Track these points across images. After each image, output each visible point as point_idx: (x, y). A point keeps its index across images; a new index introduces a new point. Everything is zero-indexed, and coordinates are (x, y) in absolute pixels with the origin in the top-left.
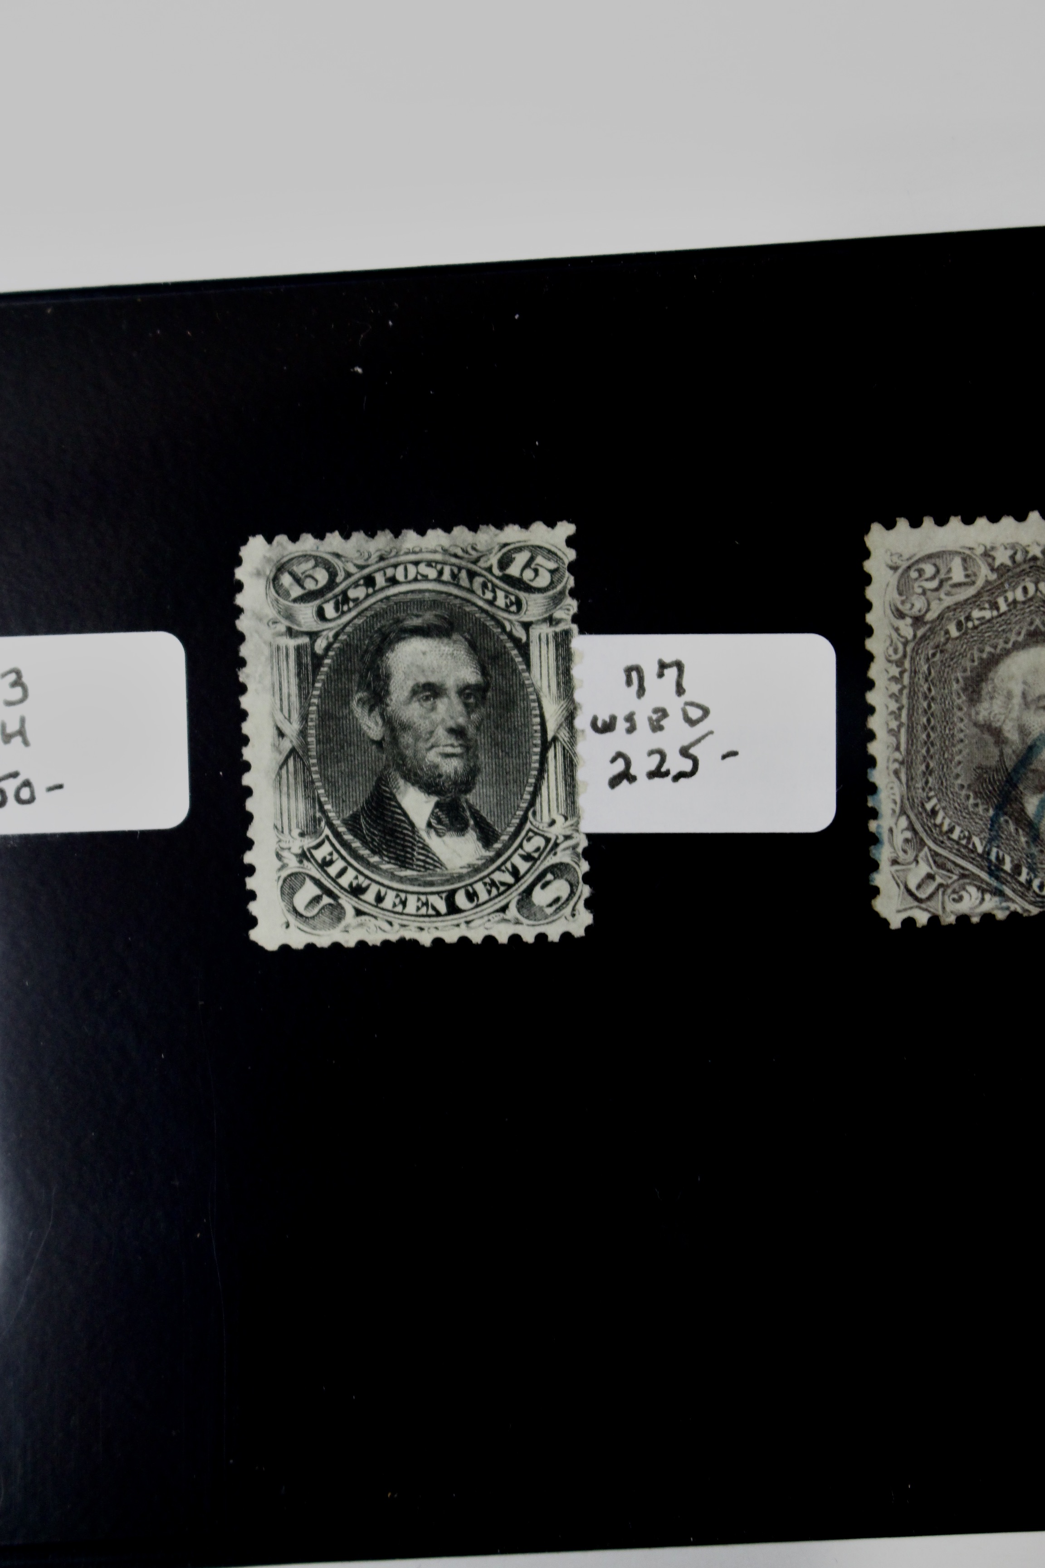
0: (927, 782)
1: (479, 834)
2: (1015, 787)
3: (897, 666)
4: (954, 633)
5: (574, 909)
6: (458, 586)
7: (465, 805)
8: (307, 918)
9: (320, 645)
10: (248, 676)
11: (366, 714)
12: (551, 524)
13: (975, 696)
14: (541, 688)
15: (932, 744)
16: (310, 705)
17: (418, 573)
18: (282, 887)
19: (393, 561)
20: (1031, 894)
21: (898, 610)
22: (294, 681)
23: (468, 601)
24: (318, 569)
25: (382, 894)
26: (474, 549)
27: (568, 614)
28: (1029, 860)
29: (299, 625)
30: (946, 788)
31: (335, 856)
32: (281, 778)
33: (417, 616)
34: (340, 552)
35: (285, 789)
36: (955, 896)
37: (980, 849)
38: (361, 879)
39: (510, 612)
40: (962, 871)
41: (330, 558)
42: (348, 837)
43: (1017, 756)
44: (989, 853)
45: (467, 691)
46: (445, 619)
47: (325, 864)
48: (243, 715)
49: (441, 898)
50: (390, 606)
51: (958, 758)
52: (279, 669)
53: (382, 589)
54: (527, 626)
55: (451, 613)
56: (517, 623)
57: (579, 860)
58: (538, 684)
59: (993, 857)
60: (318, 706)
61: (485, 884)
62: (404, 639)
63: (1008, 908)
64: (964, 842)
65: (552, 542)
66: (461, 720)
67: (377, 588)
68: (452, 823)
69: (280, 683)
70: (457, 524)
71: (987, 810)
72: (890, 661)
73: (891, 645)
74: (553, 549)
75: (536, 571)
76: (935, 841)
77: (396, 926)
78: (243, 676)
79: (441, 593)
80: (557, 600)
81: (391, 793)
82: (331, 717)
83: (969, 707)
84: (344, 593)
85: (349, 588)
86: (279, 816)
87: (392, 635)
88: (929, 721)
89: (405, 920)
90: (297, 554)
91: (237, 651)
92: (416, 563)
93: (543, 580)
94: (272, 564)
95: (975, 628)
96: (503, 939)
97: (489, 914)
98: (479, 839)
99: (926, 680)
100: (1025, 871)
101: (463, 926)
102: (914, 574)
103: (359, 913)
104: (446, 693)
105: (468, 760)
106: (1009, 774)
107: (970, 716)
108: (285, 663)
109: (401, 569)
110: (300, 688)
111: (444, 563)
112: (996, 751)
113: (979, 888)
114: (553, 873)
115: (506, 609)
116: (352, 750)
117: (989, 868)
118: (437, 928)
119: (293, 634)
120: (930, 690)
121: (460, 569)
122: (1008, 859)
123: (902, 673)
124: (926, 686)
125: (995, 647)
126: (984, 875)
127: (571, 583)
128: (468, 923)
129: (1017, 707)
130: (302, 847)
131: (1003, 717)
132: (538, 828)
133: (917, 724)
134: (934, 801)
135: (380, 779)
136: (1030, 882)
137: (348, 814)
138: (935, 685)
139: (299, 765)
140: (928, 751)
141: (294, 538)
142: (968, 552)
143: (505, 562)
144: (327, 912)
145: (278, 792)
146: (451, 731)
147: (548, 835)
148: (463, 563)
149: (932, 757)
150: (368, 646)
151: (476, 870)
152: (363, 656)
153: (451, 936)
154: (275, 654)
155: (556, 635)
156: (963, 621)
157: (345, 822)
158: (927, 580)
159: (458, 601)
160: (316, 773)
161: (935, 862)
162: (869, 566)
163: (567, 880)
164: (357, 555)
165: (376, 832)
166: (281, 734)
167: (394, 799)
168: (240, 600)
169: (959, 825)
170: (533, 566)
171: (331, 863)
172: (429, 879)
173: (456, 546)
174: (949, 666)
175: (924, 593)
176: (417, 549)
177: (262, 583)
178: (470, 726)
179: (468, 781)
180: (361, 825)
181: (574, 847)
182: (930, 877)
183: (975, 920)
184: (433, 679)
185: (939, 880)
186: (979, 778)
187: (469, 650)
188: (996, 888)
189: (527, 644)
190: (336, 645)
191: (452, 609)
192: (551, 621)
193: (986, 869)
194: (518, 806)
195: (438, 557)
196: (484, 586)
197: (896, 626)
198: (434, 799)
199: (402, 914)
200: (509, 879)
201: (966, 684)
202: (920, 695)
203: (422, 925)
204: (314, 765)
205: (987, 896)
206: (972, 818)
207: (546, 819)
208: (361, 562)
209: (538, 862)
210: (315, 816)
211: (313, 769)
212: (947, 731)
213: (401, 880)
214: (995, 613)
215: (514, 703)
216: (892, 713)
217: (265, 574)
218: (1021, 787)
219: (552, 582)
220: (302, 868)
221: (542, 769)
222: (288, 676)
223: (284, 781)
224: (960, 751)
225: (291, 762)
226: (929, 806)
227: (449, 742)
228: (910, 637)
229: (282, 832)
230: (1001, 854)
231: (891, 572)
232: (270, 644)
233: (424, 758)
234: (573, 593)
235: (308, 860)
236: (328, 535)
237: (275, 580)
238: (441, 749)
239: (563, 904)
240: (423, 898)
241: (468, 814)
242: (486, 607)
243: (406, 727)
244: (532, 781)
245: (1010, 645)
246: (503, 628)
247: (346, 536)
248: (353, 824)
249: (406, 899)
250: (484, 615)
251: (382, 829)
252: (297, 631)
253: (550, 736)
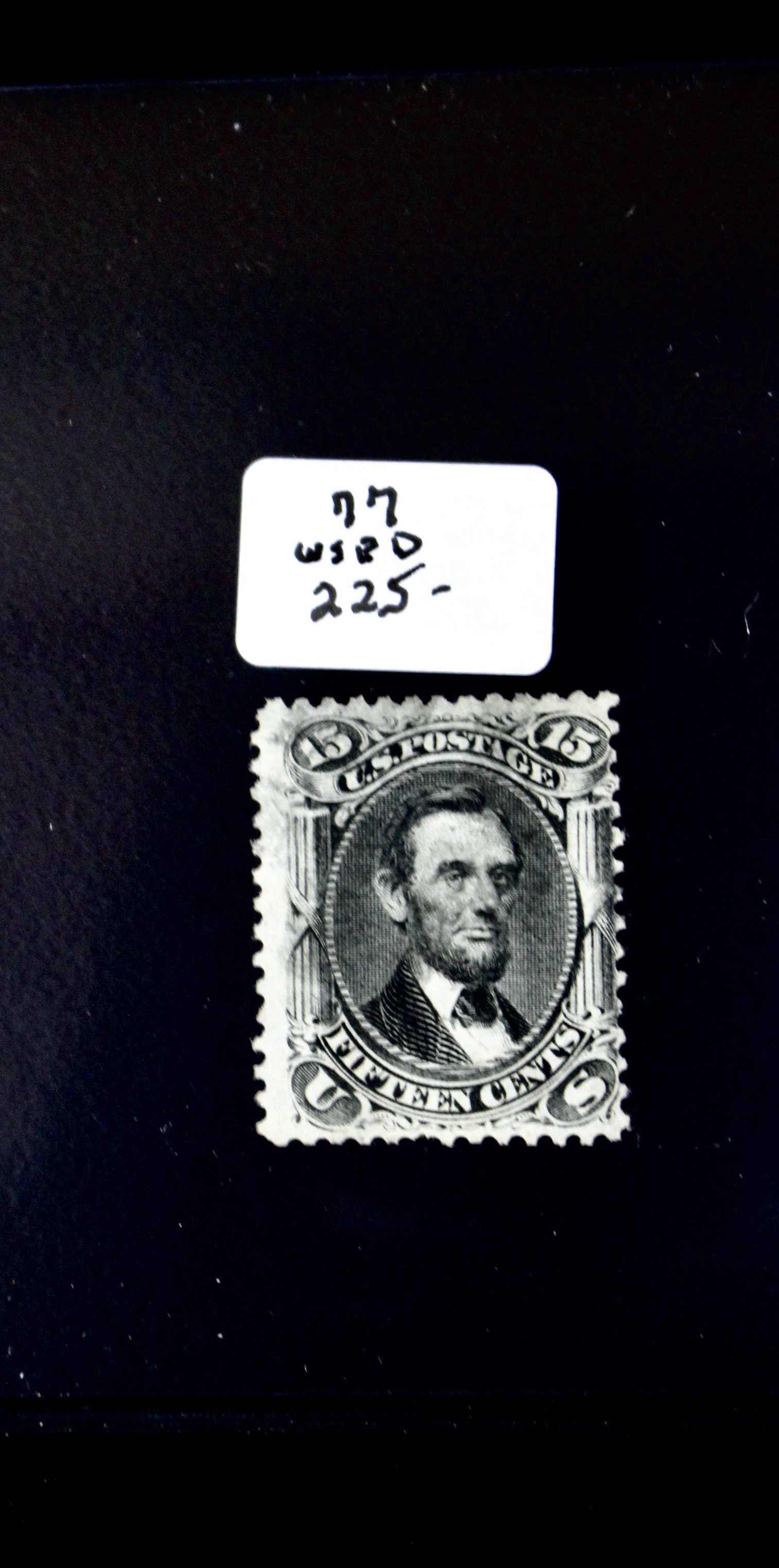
1: (508, 1026)
5: (609, 1110)
6: (491, 757)
7: (493, 994)
8: (319, 1111)
9: (341, 817)
10: (262, 849)
11: (389, 893)
12: (593, 694)
14: (578, 870)
16: (328, 881)
17: (448, 742)
18: (293, 1078)
19: (421, 729)
22: (312, 855)
23: (500, 774)
24: (340, 736)
25: (402, 1087)
26: (509, 718)
27: (609, 791)
29: (318, 795)
31: (352, 1044)
32: (295, 959)
33: (446, 789)
34: (365, 719)
35: (299, 971)
38: (379, 1070)
39: (545, 787)
41: (353, 724)
42: (366, 1025)
45: (499, 871)
46: (475, 791)
47: (340, 1054)
48: (256, 891)
49: (466, 1094)
50: (417, 778)
52: (296, 842)
53: (409, 759)
54: (564, 802)
55: (483, 787)
56: (553, 800)
57: (617, 1057)
58: (575, 865)
60: (337, 884)
61: (513, 1080)
62: (432, 812)
65: (592, 712)
66: (491, 902)
67: (404, 756)
68: (477, 1011)
69: (297, 857)
70: (492, 692)
74: (595, 721)
75: (575, 744)
77: (416, 1123)
78: (258, 848)
79: (472, 764)
80: (597, 775)
81: (414, 979)
82: (352, 895)
84: (368, 762)
85: (373, 757)
86: (292, 1001)
87: (419, 809)
89: (425, 1116)
90: (318, 720)
91: (251, 822)
92: (446, 732)
93: (583, 754)
94: (291, 729)
96: (532, 1140)
97: (517, 1113)
98: (508, 1031)
101: (489, 1125)
103: (375, 1107)
104: (475, 873)
105: (498, 945)
108: (303, 836)
109: (429, 738)
110: (318, 862)
111: (477, 733)
114: (587, 1071)
115: (543, 785)
116: (372, 932)
118: (460, 1127)
119: (312, 805)
121: (493, 739)
127: (614, 758)
128: (493, 1121)
130: (316, 1035)
132: (572, 1022)
135: (401, 965)
137: (366, 999)
139: (315, 945)
141: (315, 703)
143: (541, 734)
144: (341, 1105)
145: (291, 974)
146: (480, 913)
147: (582, 1029)
148: (497, 734)
150: (392, 820)
151: (504, 1064)
152: (386, 831)
153: (475, 1136)
154: (292, 826)
155: (596, 812)
157: (363, 1009)
159: (490, 774)
160: (333, 954)
163: (603, 1079)
164: (382, 721)
165: (397, 1021)
166: (296, 912)
167: (416, 984)
168: (256, 767)
170: (572, 738)
171: (347, 1052)
172: (453, 1073)
173: (489, 714)
176: (448, 717)
177: (280, 749)
178: (500, 909)
179: (497, 968)
180: (380, 1013)
181: (611, 1043)
184: (461, 857)
187: (500, 827)
189: (564, 823)
190: (358, 818)
191: (484, 783)
192: (590, 797)
194: (551, 997)
195: (470, 726)
196: (519, 758)
198: (460, 987)
199: (422, 1110)
203: (444, 1123)
204: (331, 946)
207: (582, 1012)
208: (386, 730)
209: (572, 1058)
210: (330, 1001)
211: (330, 950)
213: (422, 1073)
215: (549, 885)
217: (283, 740)
219: (593, 756)
220: (317, 1057)
221: (578, 958)
222: (306, 850)
223: (298, 963)
225: (306, 943)
227: (478, 925)
229: (295, 1018)
232: (287, 816)
233: (449, 943)
234: (615, 769)
235: (322, 1049)
236: (352, 700)
237: (294, 746)
238: (468, 933)
239: (598, 1104)
240: (446, 1093)
241: (496, 1003)
242: (521, 780)
243: (430, 908)
244: (567, 969)
246: (539, 804)
247: (371, 701)
248: (371, 1011)
249: (427, 1094)
250: (518, 790)
251: (402, 1017)
252: (316, 802)
253: (587, 922)
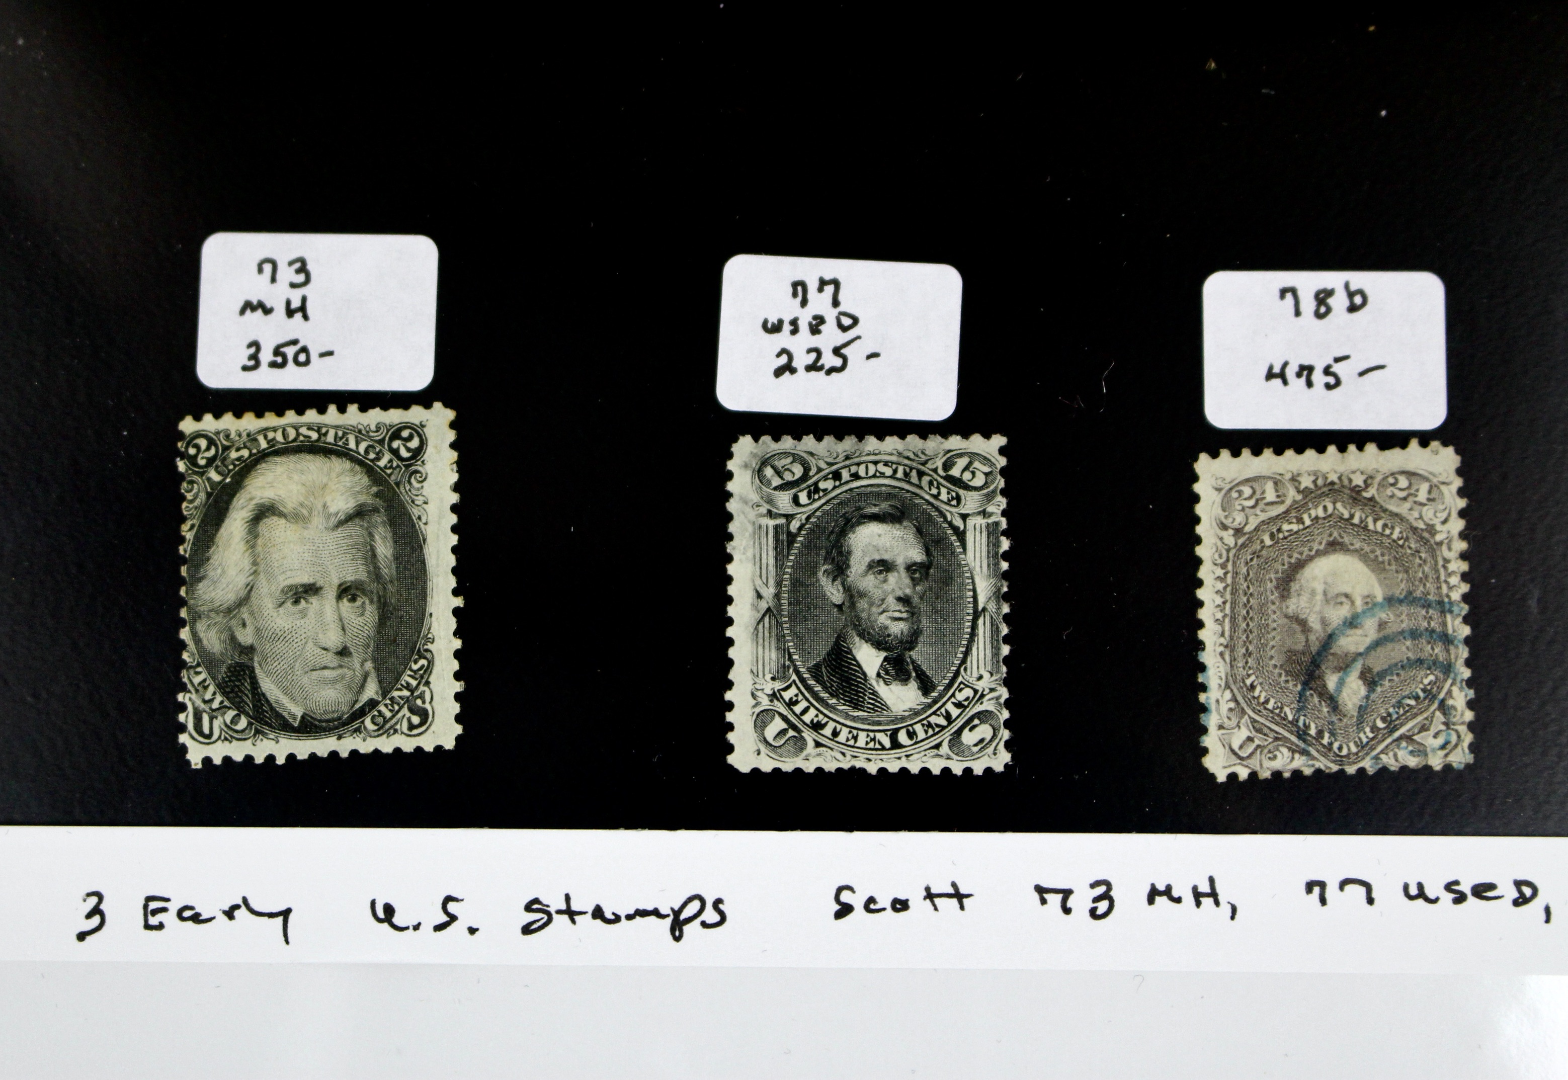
0: (1247, 663)
1: (919, 684)
2: (1318, 667)
3: (1222, 568)
4: (1268, 542)
5: (995, 749)
6: (909, 483)
7: (909, 660)
8: (774, 747)
9: (794, 526)
10: (734, 548)
11: (830, 583)
12: (987, 436)
13: (1286, 593)
14: (975, 568)
15: (1251, 632)
16: (784, 574)
17: (877, 470)
18: (755, 721)
19: (856, 460)
20: (1332, 754)
21: (1222, 523)
22: (772, 553)
23: (917, 495)
24: (795, 464)
25: (838, 730)
26: (923, 453)
27: (998, 509)
28: (1330, 727)
29: (778, 508)
30: (1262, 667)
31: (800, 697)
32: (758, 632)
33: (875, 505)
34: (814, 452)
35: (761, 641)
36: (1270, 755)
37: (1290, 718)
38: (821, 717)
39: (951, 505)
40: (1276, 735)
41: (805, 455)
42: (811, 682)
43: (1320, 642)
44: (1297, 721)
45: (914, 567)
46: (898, 508)
47: (791, 703)
48: (729, 580)
49: (887, 735)
50: (853, 496)
51: (1272, 643)
52: (760, 543)
53: (847, 482)
54: (964, 517)
55: (903, 504)
56: (956, 515)
57: (1002, 709)
58: (971, 564)
59: (1301, 724)
60: (790, 575)
61: (923, 725)
62: (864, 523)
63: (1313, 766)
64: (1277, 711)
65: (987, 450)
66: (908, 591)
67: (842, 482)
68: (897, 674)
69: (761, 555)
70: (910, 433)
71: (1296, 685)
72: (1216, 564)
73: (1216, 551)
74: (988, 456)
75: (973, 473)
76: (1254, 710)
77: (848, 757)
78: (731, 547)
79: (895, 487)
80: (990, 497)
81: (848, 648)
82: (802, 584)
83: (1281, 602)
84: (816, 484)
85: (820, 480)
86: (755, 663)
87: (854, 520)
88: (1248, 612)
89: (855, 752)
90: (778, 452)
91: (726, 528)
92: (876, 463)
93: (979, 481)
94: (758, 458)
95: (1285, 538)
96: (936, 771)
97: (925, 750)
98: (919, 688)
99: (1246, 580)
100: (1327, 735)
101: (904, 759)
102: (1235, 495)
103: (818, 745)
104: (896, 569)
105: (912, 623)
106: (1313, 656)
107: (1281, 609)
108: (765, 539)
109: (863, 467)
110: (776, 559)
111: (899, 464)
112: (1302, 638)
113: (1290, 749)
114: (979, 719)
115: (948, 503)
116: (817, 612)
117: (1298, 732)
118: (881, 760)
119: (773, 516)
120: (1248, 587)
121: (911, 469)
122: (1313, 726)
123: (1226, 574)
124: (1245, 585)
125: (1301, 554)
126: (1294, 739)
127: (1002, 484)
128: (907, 756)
129: (1319, 603)
130: (773, 689)
131: (1308, 611)
132: (968, 682)
133: (1238, 615)
134: (1253, 678)
135: (839, 637)
136: (1331, 744)
137: (812, 663)
138: (1253, 584)
139: (773, 622)
140: (1247, 637)
141: (776, 439)
142: (1278, 477)
143: (947, 466)
144: (791, 742)
145: (755, 643)
146: (899, 599)
147: (976, 687)
148: (915, 464)
149: (1250, 642)
150: (833, 527)
151: (917, 713)
152: (829, 536)
153: (893, 767)
154: (757, 531)
155: (988, 524)
156: (1276, 533)
157: (809, 670)
158: (1245, 499)
159: (908, 495)
160: (787, 628)
161: (1254, 727)
162: (1197, 488)
163: (990, 725)
164: (827, 454)
165: (834, 679)
166: (759, 596)
167: (850, 652)
168: (730, 486)
169: (1273, 697)
170: (971, 469)
171: (797, 702)
173: (909, 450)
174: (1264, 569)
175: (1243, 510)
176: (877, 452)
177: (749, 474)
178: (914, 596)
179: (911, 640)
180: (822, 673)
181: (998, 698)
182: (1250, 739)
183: (1287, 775)
184: (886, 557)
185: (1257, 742)
186: (1289, 659)
187: (916, 534)
188: (1304, 749)
189: (964, 532)
190: (807, 526)
192: (984, 513)
193: (1295, 733)
194: (953, 663)
195: (894, 458)
196: (931, 483)
197: (1220, 536)
198: (883, 654)
199: (853, 747)
200: (943, 722)
201: (1278, 584)
202: (1241, 592)
203: (870, 757)
204: (786, 622)
205: (1297, 756)
206: (1284, 692)
207: (975, 675)
208: (830, 460)
209: (967, 709)
210: (784, 664)
211: (785, 625)
212: (1263, 622)
213: (854, 719)
214: (1301, 527)
215: (952, 579)
216: (1218, 606)
217: (751, 467)
218: (1323, 667)
219: (986, 483)
220: (773, 706)
221: (973, 634)
222: (767, 550)
223: (761, 635)
224: (1274, 638)
225: (767, 619)
226: (1248, 682)
227: (898, 608)
228: (1232, 545)
229: (758, 676)
230: (1307, 721)
231: (1216, 493)
232: (754, 523)
233: (876, 621)
234: (1003, 492)
235: (778, 700)
236: (804, 437)
237: (759, 472)
238: (890, 614)
239: (987, 744)
240: (872, 734)
241: (911, 667)
242: (932, 500)
243: (862, 595)
244: (964, 642)
245: (1313, 553)
246: (945, 517)
247: (819, 439)
248: (815, 672)
249: (857, 734)
250: (929, 507)
251: (839, 676)
252: (776, 513)
253: (980, 607)
